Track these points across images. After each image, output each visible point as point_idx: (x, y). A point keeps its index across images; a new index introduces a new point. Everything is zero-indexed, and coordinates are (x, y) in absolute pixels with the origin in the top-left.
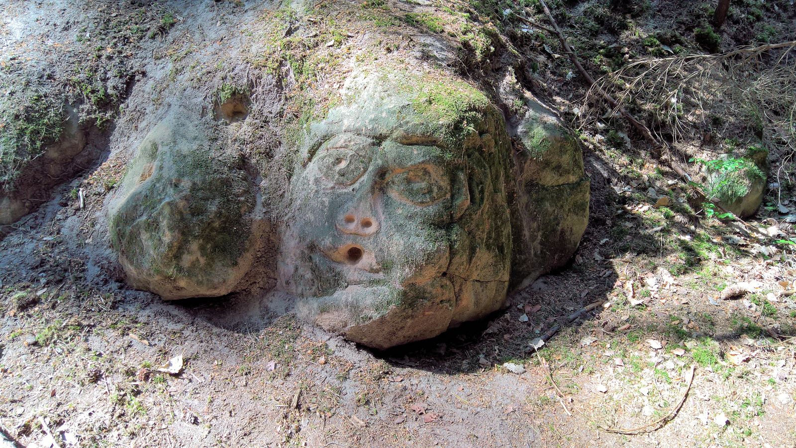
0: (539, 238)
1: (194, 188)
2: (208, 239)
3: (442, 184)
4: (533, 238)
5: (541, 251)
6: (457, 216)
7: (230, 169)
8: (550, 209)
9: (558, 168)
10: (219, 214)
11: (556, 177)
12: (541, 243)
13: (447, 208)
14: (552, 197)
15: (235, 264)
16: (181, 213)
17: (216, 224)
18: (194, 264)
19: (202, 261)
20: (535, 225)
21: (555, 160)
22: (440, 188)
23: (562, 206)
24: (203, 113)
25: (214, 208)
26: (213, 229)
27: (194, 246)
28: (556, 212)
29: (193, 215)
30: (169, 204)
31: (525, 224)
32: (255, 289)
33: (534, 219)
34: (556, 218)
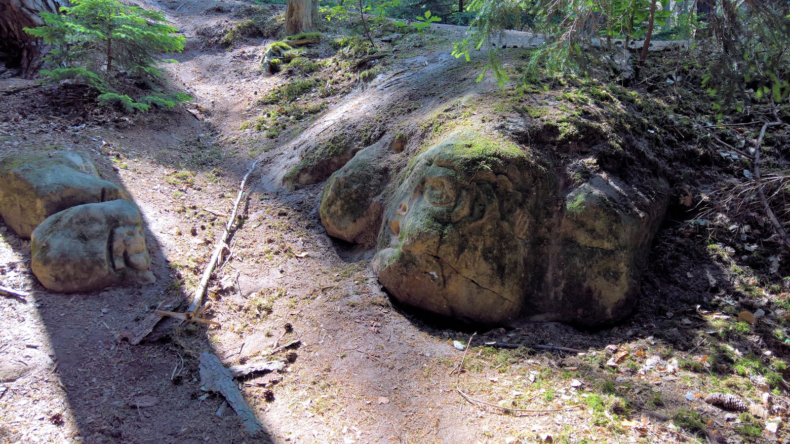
0: (562, 285)
1: (352, 175)
2: (347, 202)
3: (450, 194)
4: (556, 284)
5: (563, 299)
6: (455, 219)
7: (375, 172)
8: (579, 265)
9: (592, 231)
10: (356, 192)
11: (589, 239)
12: (564, 291)
13: (448, 211)
14: (584, 255)
15: (355, 221)
16: (340, 184)
17: (354, 196)
18: (336, 212)
19: (340, 212)
20: (561, 273)
21: (590, 222)
22: (448, 197)
23: (591, 266)
24: (384, 146)
25: (355, 187)
26: (351, 198)
27: (339, 203)
28: (585, 269)
29: (345, 187)
30: (337, 178)
31: (550, 268)
32: (366, 245)
33: (560, 267)
34: (584, 275)
